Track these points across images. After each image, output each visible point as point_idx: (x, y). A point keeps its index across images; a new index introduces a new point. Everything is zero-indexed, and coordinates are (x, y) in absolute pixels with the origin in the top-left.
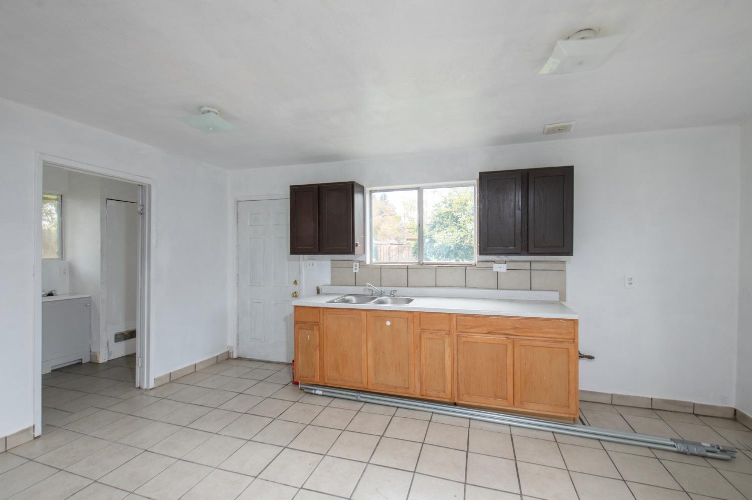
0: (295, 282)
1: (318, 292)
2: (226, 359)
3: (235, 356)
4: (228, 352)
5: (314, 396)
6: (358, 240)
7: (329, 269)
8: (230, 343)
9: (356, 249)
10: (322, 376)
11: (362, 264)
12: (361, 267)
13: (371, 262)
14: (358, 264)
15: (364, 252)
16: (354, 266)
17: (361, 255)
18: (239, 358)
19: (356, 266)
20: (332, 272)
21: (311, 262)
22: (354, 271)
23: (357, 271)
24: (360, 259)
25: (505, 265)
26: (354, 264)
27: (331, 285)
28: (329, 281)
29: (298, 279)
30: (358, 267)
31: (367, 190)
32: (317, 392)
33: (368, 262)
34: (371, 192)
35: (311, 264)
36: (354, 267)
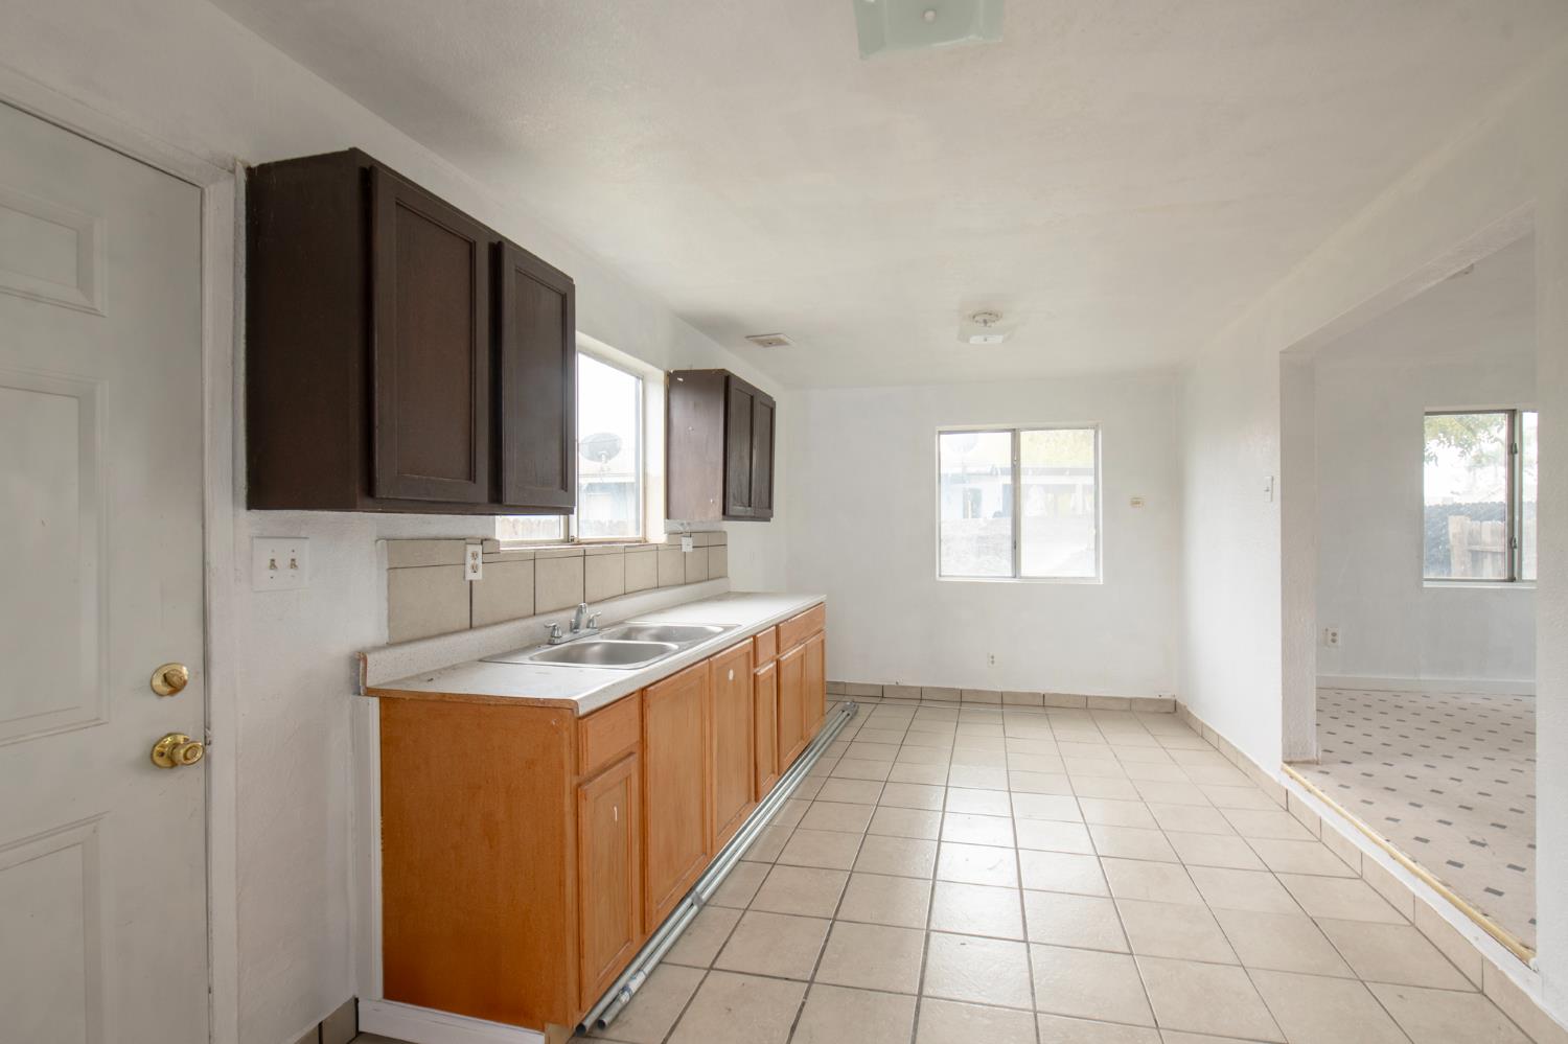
11: (489, 549)
12: (488, 558)
14: (480, 549)
16: (469, 554)
19: (475, 556)
21: (283, 551)
22: (470, 576)
23: (478, 576)
25: (690, 540)
26: (471, 549)
27: (390, 645)
30: (479, 561)
35: (283, 562)
36: (470, 561)
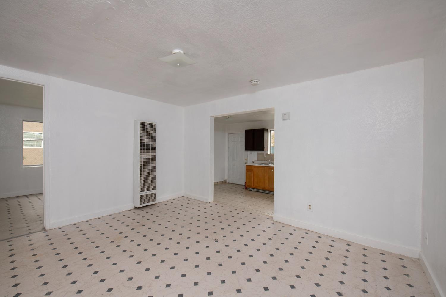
0: (246, 159)
1: (253, 162)
2: (224, 183)
3: (227, 182)
4: (225, 181)
5: (251, 191)
6: (265, 146)
7: (257, 155)
8: (226, 178)
9: (265, 149)
10: (254, 185)
11: (267, 154)
13: (270, 153)
14: (266, 154)
15: (268, 150)
17: (266, 151)
18: (228, 183)
20: (257, 156)
23: (265, 156)
24: (267, 152)
26: (264, 154)
28: (256, 159)
29: (247, 159)
31: (269, 130)
32: (252, 190)
33: (269, 153)
34: (271, 131)
35: (251, 154)
